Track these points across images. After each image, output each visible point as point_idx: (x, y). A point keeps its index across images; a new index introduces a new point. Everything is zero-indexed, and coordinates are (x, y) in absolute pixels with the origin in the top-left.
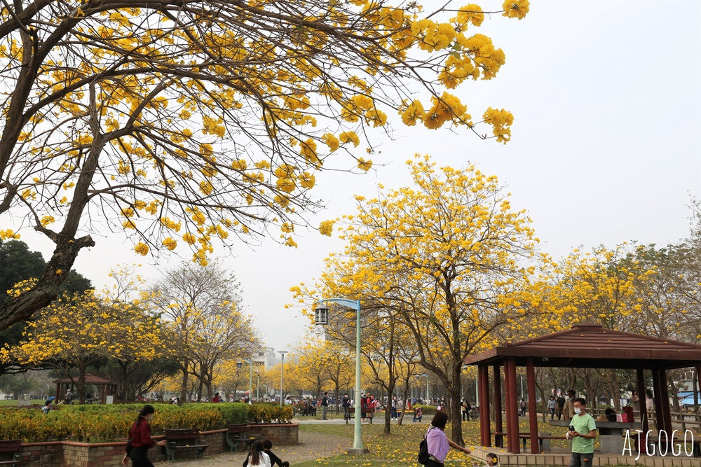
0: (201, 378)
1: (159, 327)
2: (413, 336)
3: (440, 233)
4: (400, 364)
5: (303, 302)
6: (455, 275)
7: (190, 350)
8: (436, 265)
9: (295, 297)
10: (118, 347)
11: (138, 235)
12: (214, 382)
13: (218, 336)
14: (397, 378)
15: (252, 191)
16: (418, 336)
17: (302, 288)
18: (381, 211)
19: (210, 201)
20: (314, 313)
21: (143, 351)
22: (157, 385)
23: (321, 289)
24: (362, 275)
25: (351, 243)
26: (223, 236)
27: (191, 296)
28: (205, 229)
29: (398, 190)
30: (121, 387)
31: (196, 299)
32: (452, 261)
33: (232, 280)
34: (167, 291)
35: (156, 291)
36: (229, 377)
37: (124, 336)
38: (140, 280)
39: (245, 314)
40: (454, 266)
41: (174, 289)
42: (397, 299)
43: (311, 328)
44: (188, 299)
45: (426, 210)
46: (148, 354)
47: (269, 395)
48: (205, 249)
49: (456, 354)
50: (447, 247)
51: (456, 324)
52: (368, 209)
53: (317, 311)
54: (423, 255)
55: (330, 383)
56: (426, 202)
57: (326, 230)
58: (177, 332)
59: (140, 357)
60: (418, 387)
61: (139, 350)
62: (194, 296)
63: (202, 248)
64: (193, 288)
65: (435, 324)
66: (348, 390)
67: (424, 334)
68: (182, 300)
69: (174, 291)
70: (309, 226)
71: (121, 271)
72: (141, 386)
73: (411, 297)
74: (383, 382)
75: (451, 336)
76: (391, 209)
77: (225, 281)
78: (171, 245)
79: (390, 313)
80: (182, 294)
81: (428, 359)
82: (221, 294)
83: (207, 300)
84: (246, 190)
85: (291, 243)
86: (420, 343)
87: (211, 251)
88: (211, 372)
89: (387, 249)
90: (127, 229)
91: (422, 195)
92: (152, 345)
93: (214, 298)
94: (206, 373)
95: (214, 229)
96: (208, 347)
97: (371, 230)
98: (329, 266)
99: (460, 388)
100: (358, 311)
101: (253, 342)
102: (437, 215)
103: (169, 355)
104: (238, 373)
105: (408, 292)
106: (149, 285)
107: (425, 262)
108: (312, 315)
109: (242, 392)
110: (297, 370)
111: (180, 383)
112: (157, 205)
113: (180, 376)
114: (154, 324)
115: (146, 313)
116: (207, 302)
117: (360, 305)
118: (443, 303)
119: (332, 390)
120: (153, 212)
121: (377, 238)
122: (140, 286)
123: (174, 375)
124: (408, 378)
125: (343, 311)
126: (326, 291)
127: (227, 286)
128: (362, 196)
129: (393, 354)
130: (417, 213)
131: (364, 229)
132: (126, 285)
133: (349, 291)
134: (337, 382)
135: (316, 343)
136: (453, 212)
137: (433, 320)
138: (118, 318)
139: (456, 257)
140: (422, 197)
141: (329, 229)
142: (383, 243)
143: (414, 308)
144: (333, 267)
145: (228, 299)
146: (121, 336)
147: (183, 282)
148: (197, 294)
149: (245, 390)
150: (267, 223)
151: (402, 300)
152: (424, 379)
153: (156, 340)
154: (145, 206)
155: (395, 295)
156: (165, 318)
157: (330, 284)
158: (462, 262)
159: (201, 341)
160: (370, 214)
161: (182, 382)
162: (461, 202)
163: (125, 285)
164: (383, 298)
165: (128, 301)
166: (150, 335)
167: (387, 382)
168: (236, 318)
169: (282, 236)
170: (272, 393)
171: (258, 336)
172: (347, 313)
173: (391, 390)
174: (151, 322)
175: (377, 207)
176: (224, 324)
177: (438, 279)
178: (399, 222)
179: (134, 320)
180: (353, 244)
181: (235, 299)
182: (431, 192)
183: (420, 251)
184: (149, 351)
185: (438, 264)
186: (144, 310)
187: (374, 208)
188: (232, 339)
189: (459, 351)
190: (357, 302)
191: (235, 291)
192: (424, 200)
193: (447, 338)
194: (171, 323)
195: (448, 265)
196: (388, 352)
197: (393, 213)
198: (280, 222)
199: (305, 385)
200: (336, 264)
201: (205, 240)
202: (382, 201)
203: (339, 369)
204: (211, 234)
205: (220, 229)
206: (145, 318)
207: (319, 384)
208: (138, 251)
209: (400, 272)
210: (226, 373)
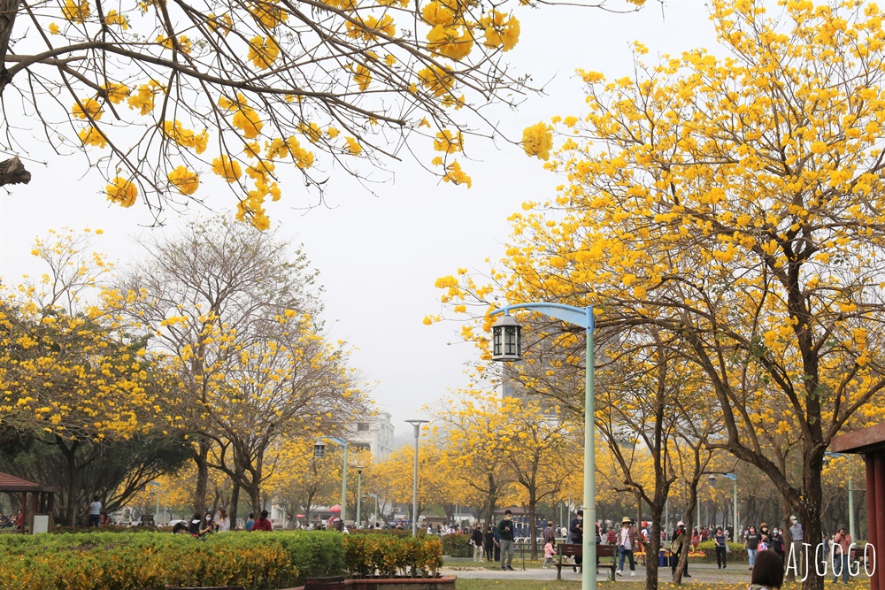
0: (237, 477)
1: (144, 366)
2: (710, 387)
3: (776, 155)
4: (680, 450)
5: (463, 311)
6: (810, 250)
7: (213, 416)
8: (765, 227)
9: (445, 300)
10: (55, 411)
11: (116, 159)
12: (265, 487)
13: (271, 386)
14: (673, 480)
15: (369, 58)
16: (723, 389)
17: (462, 281)
18: (639, 104)
19: (273, 82)
20: (489, 336)
21: (111, 420)
22: (140, 493)
23: (504, 282)
24: (596, 251)
25: (570, 179)
26: (303, 162)
27: (211, 300)
28: (262, 146)
29: (680, 57)
30: (61, 497)
31: (222, 306)
32: (805, 219)
33: (301, 264)
34: (158, 288)
35: (136, 290)
36: (295, 477)
37: (70, 386)
38: (100, 264)
39: (330, 339)
40: (808, 230)
41: (173, 285)
42: (677, 305)
43: (480, 369)
44: (205, 305)
45: (743, 102)
46: (122, 426)
47: (381, 516)
48: (264, 192)
49: (812, 430)
50: (793, 186)
51: (811, 360)
52: (609, 100)
53: (497, 330)
54: (737, 204)
55: (514, 490)
56: (745, 84)
57: (536, 145)
58: (182, 378)
59: (106, 433)
60: (710, 501)
61: (102, 417)
62: (219, 301)
63: (256, 189)
64: (214, 281)
65: (762, 359)
66: (555, 507)
67: (735, 384)
68: (191, 309)
69: (175, 288)
70: (497, 137)
71: (60, 245)
72: (105, 496)
73: (707, 300)
74: (641, 488)
75: (798, 385)
76: (662, 100)
77: (285, 265)
78: (187, 183)
79: (656, 335)
80: (191, 294)
81: (744, 440)
82: (278, 296)
83: (246, 309)
84: (357, 57)
85: (455, 176)
86: (727, 402)
87: (276, 196)
88: (260, 465)
89: (653, 193)
90: (88, 147)
91: (737, 66)
92: (131, 407)
93: (261, 304)
94: (248, 466)
95: (284, 146)
96: (250, 410)
97: (617, 150)
98: (519, 232)
99: (819, 506)
100: (588, 332)
101: (349, 400)
102: (771, 113)
103: (167, 428)
104: (314, 467)
105: (701, 290)
106: (120, 273)
107: (742, 220)
108: (484, 340)
109: (322, 508)
110: (444, 460)
111: (189, 489)
112: (154, 93)
113: (190, 471)
114: (132, 360)
115: (115, 336)
116: (247, 314)
117: (593, 316)
118: (783, 314)
119: (519, 505)
120: (146, 108)
121: (629, 168)
122: (102, 277)
123: (176, 471)
124: (696, 482)
125: (551, 331)
126: (514, 288)
127: (291, 278)
128: (598, 71)
129: (663, 426)
130: (725, 107)
131: (599, 148)
132: (70, 275)
133: (569, 287)
134: (532, 488)
135: (485, 403)
136: (809, 104)
137: (759, 353)
138: (55, 348)
139: (815, 208)
140: (737, 72)
141: (544, 144)
142: (643, 178)
143: (715, 325)
144: (528, 234)
145: (292, 304)
146: (65, 387)
147: (194, 269)
148: (223, 295)
149: (329, 504)
150: (406, 131)
151: (686, 307)
152: (726, 485)
153: (139, 396)
154: (128, 93)
155: (669, 295)
156: (155, 348)
157: (525, 271)
158: (828, 221)
159: (236, 397)
160: (613, 112)
161: (194, 487)
162: (828, 80)
163: (68, 274)
164: (644, 303)
165: (76, 309)
166: (125, 384)
167: (650, 488)
168: (311, 348)
169: (437, 161)
170: (388, 510)
171: (360, 387)
172: (561, 336)
173: (657, 508)
174: (126, 357)
175: (632, 97)
176: (286, 360)
177: (770, 261)
178: (680, 130)
179: (89, 353)
180: (575, 182)
181: (307, 305)
182: (757, 58)
183: (729, 194)
184: (125, 418)
185: (772, 225)
186: (110, 330)
187: (624, 98)
188: (302, 393)
189: (818, 422)
190: (587, 311)
191: (307, 288)
192: (740, 78)
193: (790, 391)
194: (169, 359)
195: (794, 227)
196: (651, 422)
197: (668, 110)
198: (434, 130)
199: (460, 495)
200: (536, 226)
201: (261, 172)
202: (642, 81)
203: (537, 458)
204: (277, 158)
205: (297, 145)
206: (113, 346)
207: (492, 491)
208: (114, 197)
209: (684, 244)
210: (287, 468)
